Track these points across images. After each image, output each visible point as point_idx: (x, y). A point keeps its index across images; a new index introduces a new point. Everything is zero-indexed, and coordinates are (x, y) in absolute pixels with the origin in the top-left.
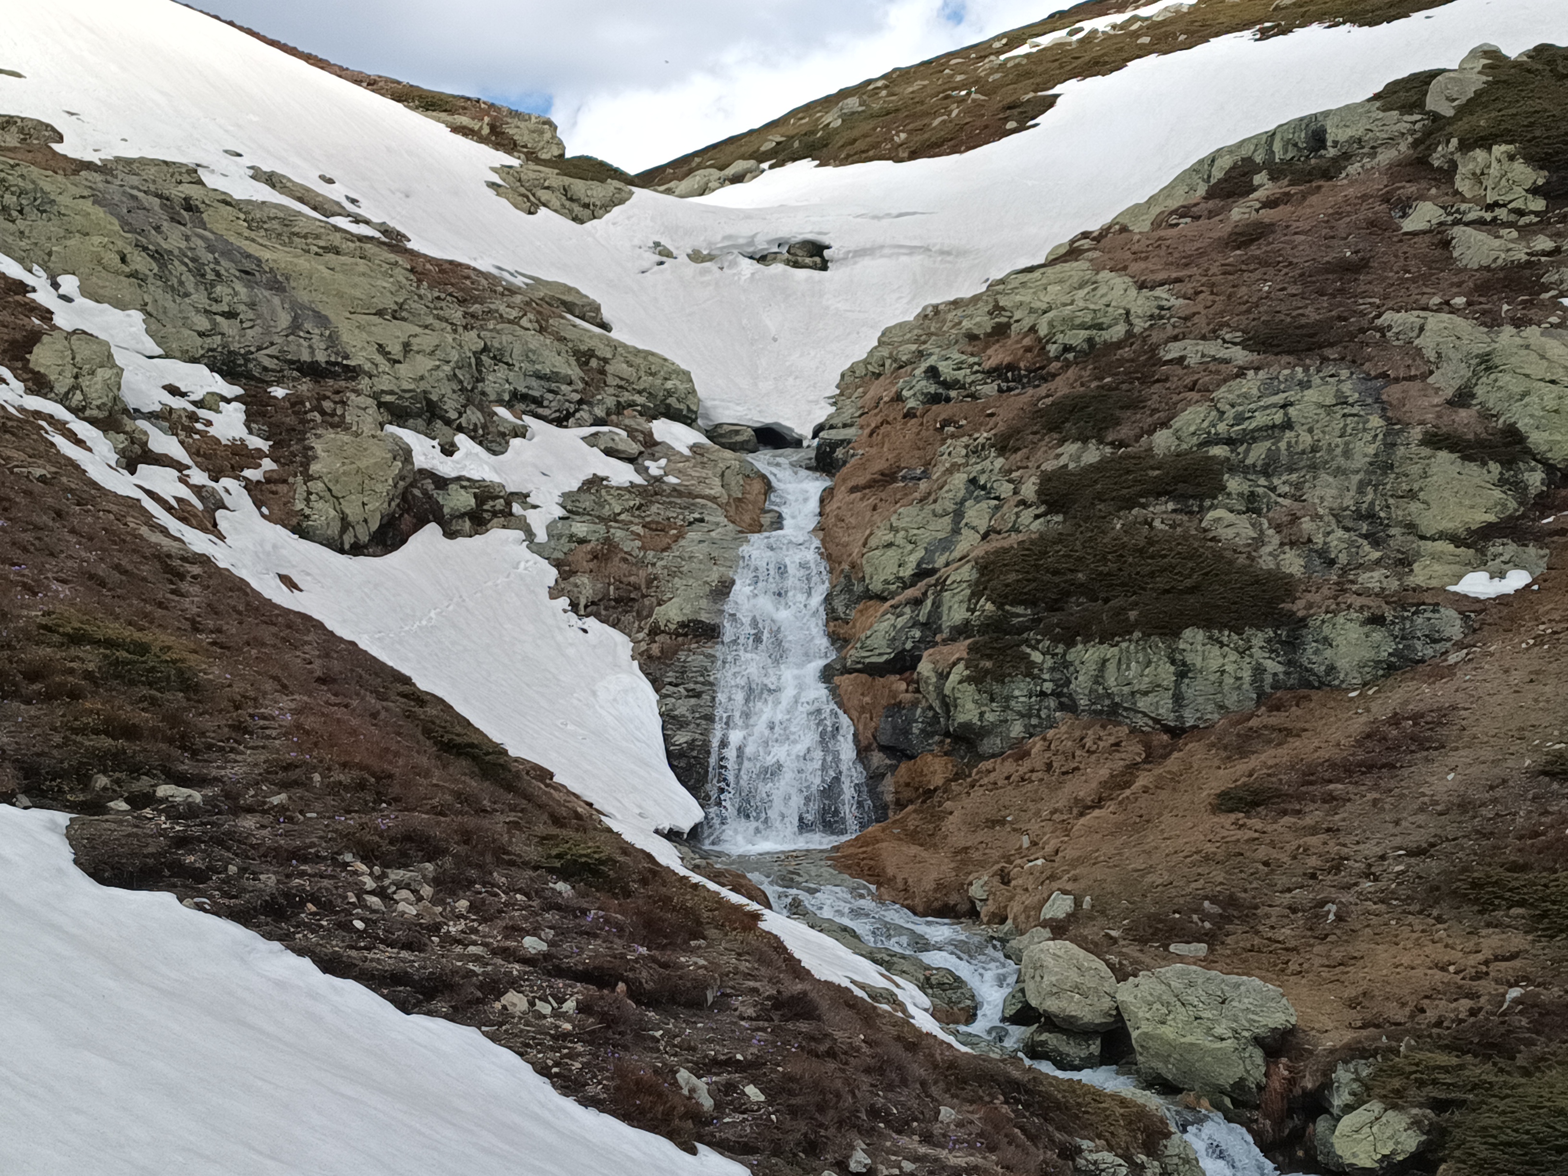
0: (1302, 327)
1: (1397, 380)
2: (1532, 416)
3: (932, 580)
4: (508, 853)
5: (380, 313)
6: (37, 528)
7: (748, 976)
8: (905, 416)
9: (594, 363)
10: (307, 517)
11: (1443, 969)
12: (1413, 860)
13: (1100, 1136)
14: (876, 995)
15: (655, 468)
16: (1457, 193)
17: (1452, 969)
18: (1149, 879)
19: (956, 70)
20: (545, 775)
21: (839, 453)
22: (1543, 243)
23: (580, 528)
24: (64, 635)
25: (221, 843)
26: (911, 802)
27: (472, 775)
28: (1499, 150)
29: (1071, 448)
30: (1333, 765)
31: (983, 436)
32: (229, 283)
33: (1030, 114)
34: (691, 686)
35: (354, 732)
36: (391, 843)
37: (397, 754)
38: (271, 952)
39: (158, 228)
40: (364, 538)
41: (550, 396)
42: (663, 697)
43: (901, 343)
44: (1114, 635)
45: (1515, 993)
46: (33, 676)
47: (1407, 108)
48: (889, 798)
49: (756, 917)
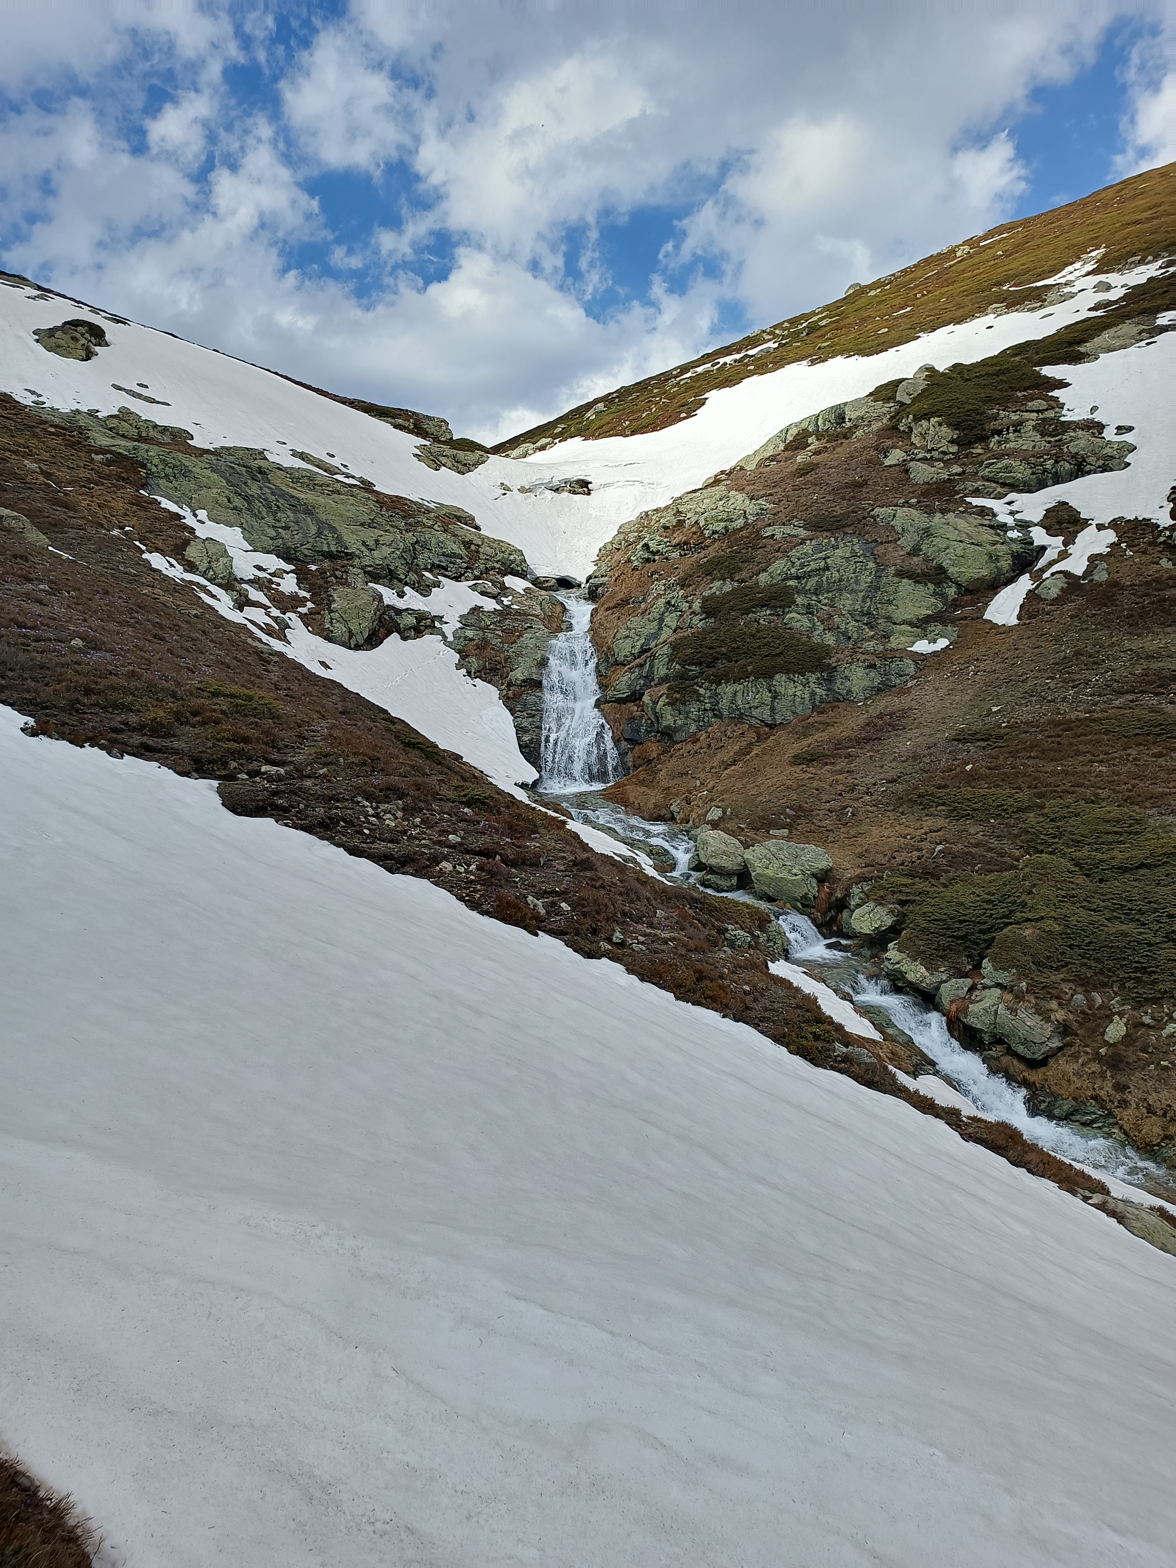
0: (834, 517)
1: (882, 543)
2: (950, 559)
3: (649, 654)
4: (439, 795)
5: (362, 525)
6: (193, 639)
7: (560, 851)
8: (633, 570)
9: (473, 547)
10: (332, 631)
11: (905, 838)
12: (889, 785)
13: (737, 923)
14: (626, 859)
15: (506, 601)
16: (912, 444)
17: (909, 837)
18: (759, 799)
19: (654, 386)
20: (458, 757)
21: (600, 590)
22: (957, 469)
23: (470, 633)
24: (209, 692)
25: (295, 794)
26: (641, 766)
27: (421, 758)
28: (933, 420)
29: (718, 584)
30: (851, 740)
31: (673, 580)
32: (284, 512)
33: (693, 409)
34: (530, 712)
35: (359, 738)
36: (380, 791)
37: (381, 748)
38: (323, 845)
39: (245, 484)
40: (361, 642)
41: (451, 565)
42: (515, 718)
43: (631, 532)
44: (740, 679)
45: (940, 847)
46: (195, 714)
47: (887, 400)
48: (630, 764)
49: (564, 823)
